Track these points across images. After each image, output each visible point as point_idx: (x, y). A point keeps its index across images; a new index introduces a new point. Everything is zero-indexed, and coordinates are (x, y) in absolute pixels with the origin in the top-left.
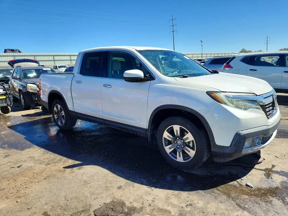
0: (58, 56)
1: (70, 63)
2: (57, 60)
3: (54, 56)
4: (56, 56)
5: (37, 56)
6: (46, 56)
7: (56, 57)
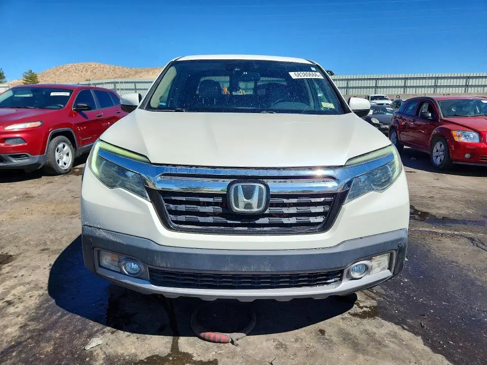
0: (384, 79)
1: (402, 93)
2: (381, 87)
3: (377, 79)
4: (381, 79)
5: (351, 79)
6: (364, 79)
7: (380, 81)
